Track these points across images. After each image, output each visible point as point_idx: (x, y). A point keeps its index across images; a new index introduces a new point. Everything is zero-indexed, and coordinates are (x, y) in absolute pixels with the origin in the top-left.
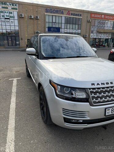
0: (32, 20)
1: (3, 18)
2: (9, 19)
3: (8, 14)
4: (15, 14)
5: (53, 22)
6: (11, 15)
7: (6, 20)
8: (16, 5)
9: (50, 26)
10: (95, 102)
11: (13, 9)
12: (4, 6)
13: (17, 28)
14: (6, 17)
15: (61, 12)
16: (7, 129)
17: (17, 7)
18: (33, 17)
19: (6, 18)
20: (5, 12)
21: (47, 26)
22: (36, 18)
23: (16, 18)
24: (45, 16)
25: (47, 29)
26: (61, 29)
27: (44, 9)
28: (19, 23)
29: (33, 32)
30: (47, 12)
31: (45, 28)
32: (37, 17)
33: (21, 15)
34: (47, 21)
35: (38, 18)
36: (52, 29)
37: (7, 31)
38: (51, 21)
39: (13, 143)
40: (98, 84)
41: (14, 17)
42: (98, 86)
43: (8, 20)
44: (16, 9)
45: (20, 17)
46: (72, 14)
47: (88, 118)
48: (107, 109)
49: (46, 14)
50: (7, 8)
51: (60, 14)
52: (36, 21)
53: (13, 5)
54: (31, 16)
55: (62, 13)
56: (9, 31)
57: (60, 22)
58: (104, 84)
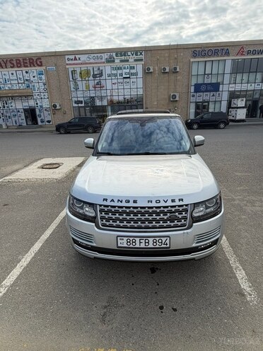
0: (166, 75)
1: (121, 77)
2: (129, 78)
3: (128, 71)
4: (139, 68)
5: (205, 74)
6: (133, 71)
7: (125, 80)
8: (141, 54)
9: (200, 81)
10: (103, 225)
11: (136, 60)
12: (123, 58)
13: (141, 92)
14: (124, 76)
15: (224, 52)
16: (39, 238)
17: (142, 57)
18: (167, 70)
19: (124, 78)
20: (125, 68)
21: (194, 82)
22: (175, 71)
23: (140, 74)
24: (190, 64)
25: (192, 89)
26: (221, 86)
27: (189, 53)
28: (145, 83)
29: (166, 97)
30: (195, 57)
31: (188, 86)
32: (175, 69)
33: (149, 69)
34: (194, 72)
35: (178, 70)
36: (203, 88)
37: (125, 99)
38: (201, 72)
39: (33, 254)
40: (113, 200)
41: (136, 74)
42: (112, 204)
43: (128, 80)
44: (142, 60)
45: (147, 72)
46: (249, 52)
47: (94, 245)
48: (119, 238)
49: (192, 60)
50: (128, 61)
51: (222, 55)
52: (172, 77)
53: (136, 55)
54: (165, 69)
55: (227, 54)
56: (128, 97)
57: (220, 72)
58: (121, 202)
